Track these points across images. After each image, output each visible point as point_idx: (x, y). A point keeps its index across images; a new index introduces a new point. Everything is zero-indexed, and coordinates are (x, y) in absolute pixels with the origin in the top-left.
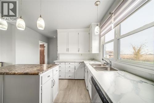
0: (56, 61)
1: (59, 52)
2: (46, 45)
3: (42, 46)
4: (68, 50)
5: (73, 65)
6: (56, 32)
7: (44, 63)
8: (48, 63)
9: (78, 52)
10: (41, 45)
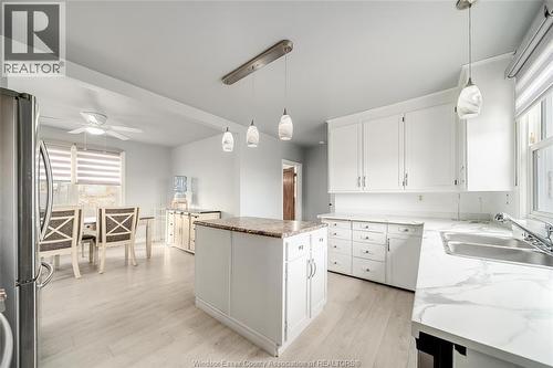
0: (323, 217)
1: (331, 190)
2: (297, 169)
3: (290, 173)
4: (361, 181)
5: (378, 235)
6: (323, 129)
7: (293, 219)
8: (304, 219)
9: (401, 189)
10: (286, 172)
